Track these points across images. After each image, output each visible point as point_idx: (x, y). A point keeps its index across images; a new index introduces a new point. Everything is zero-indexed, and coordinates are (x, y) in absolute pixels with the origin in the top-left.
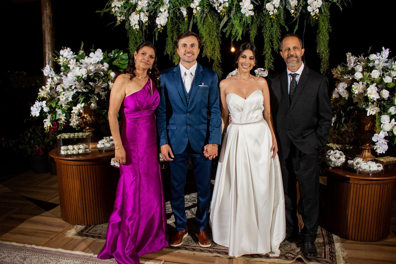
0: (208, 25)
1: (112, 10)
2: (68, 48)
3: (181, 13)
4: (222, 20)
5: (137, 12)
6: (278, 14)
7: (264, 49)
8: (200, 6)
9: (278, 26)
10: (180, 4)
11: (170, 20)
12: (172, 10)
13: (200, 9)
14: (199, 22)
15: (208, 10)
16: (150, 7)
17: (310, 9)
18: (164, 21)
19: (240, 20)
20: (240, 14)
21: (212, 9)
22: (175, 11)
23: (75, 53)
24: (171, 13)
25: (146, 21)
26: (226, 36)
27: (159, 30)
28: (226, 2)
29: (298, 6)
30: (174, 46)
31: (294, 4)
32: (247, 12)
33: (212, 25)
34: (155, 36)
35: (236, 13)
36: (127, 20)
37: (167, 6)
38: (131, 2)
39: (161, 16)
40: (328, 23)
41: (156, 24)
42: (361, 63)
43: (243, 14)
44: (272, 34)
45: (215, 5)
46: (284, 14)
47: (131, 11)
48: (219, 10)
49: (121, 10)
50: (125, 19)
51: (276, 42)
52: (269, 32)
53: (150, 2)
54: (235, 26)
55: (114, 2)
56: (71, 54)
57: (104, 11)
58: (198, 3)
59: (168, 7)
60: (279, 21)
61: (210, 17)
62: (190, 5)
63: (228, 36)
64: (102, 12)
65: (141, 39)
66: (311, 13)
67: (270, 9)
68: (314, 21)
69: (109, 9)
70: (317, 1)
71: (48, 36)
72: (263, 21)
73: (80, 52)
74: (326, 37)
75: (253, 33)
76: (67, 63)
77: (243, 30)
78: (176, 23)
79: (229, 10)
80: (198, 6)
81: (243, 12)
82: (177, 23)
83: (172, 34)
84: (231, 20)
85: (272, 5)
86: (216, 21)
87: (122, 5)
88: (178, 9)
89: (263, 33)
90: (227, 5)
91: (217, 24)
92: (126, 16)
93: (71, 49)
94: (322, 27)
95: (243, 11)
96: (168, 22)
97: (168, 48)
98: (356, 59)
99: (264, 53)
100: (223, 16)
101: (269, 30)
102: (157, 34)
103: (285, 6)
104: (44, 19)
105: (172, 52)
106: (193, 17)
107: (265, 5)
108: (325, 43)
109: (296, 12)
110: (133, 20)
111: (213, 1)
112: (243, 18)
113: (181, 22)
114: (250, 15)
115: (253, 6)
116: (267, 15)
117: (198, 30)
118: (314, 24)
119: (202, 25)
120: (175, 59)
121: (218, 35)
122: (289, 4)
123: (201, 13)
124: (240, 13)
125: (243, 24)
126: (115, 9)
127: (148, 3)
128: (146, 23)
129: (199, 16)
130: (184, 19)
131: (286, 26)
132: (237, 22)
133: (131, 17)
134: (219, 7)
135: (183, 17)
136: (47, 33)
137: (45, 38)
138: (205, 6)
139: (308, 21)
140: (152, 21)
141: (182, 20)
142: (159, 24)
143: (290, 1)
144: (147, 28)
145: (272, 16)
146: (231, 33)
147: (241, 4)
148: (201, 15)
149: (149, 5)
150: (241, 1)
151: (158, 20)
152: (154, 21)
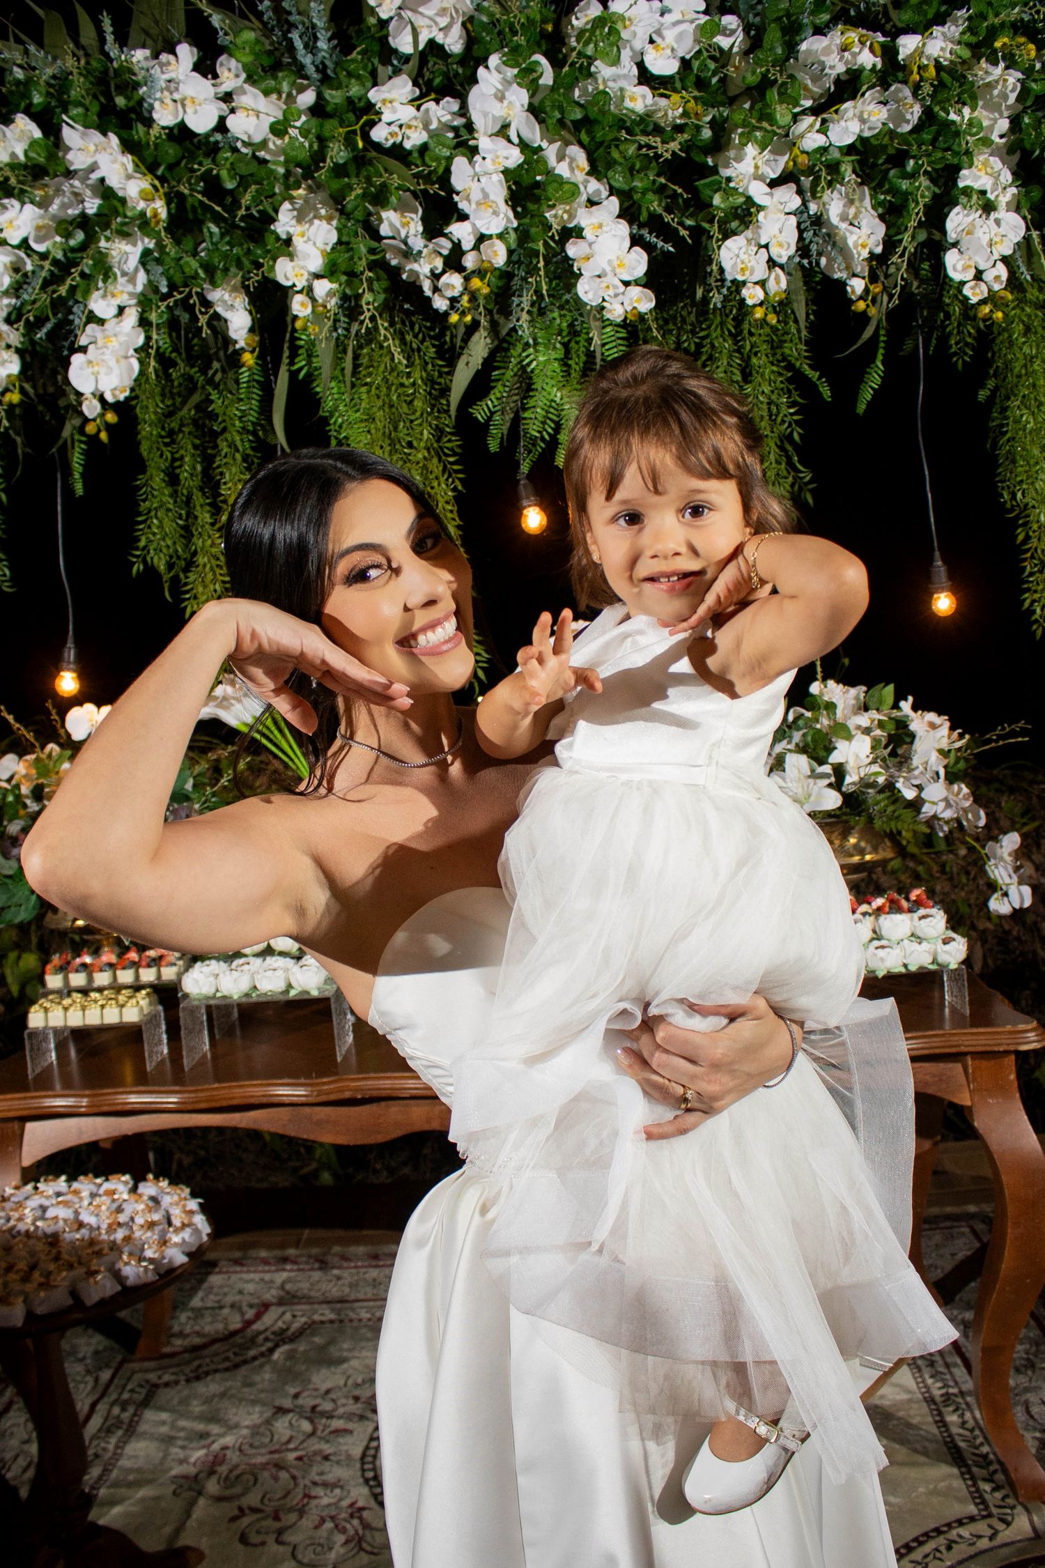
0: (378, 387)
3: (218, 323)
4: (461, 353)
8: (330, 271)
9: (781, 373)
10: (210, 270)
11: (156, 371)
12: (163, 306)
13: (330, 294)
14: (326, 371)
15: (382, 297)
16: (30, 290)
17: (959, 267)
18: (116, 372)
21: (403, 293)
22: (177, 313)
24: (158, 325)
25: (9, 376)
26: (486, 446)
27: (90, 429)
28: (490, 237)
29: (889, 255)
30: (186, 520)
31: (864, 246)
32: (616, 295)
33: (402, 385)
34: (67, 472)
37: (135, 285)
39: (100, 343)
41: (73, 397)
43: (581, 315)
45: (415, 267)
46: (807, 305)
48: (443, 296)
51: (778, 463)
53: (28, 262)
54: (538, 386)
58: (319, 253)
59: (139, 288)
61: (391, 339)
62: (272, 268)
63: (501, 442)
66: (966, 291)
67: (742, 269)
72: (693, 348)
78: (190, 386)
79: (505, 289)
80: (318, 276)
81: (590, 296)
82: (195, 385)
83: (172, 453)
84: (514, 348)
85: (754, 249)
86: (427, 363)
88: (197, 293)
90: (498, 255)
91: (430, 381)
94: (1025, 366)
95: (587, 291)
96: (139, 381)
97: (154, 534)
100: (462, 330)
102: (77, 457)
105: (179, 558)
106: (289, 340)
107: (718, 253)
109: (876, 289)
111: (406, 243)
112: (586, 330)
113: (218, 377)
114: (635, 308)
115: (645, 256)
117: (325, 421)
119: (346, 386)
120: (195, 597)
121: (438, 441)
122: (834, 244)
123: (336, 321)
127: (16, 270)
128: (8, 389)
129: (328, 336)
130: (234, 360)
131: (816, 374)
132: (548, 362)
134: (440, 277)
135: (226, 349)
138: (362, 273)
139: (934, 341)
140: (44, 386)
141: (222, 367)
142: (92, 389)
143: (843, 226)
144: (18, 423)
145: (758, 308)
146: (516, 421)
147: (572, 249)
148: (336, 330)
149: (17, 282)
150: (578, 233)
151: (81, 368)
152: (59, 378)
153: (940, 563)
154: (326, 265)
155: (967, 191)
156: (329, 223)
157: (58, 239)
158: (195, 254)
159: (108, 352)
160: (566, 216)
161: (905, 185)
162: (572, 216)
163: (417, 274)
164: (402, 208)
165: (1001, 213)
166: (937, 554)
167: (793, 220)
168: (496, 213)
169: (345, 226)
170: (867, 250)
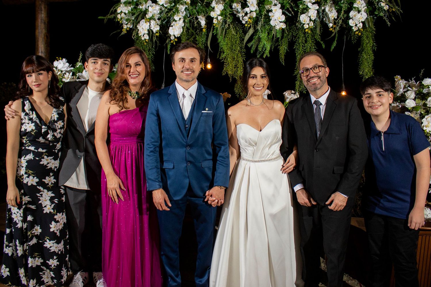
0: (230, 38)
1: (118, 16)
2: (63, 59)
3: (199, 23)
4: (247, 32)
5: (147, 19)
6: (314, 28)
7: (296, 68)
8: (221, 15)
9: (313, 42)
10: (198, 12)
11: (186, 31)
12: (188, 19)
13: (221, 19)
14: (219, 34)
15: (231, 21)
16: (163, 14)
17: (352, 23)
18: (178, 31)
19: (268, 33)
20: (269, 27)
21: (236, 20)
22: (191, 19)
23: (71, 65)
24: (187, 22)
25: (157, 30)
27: (172, 42)
28: (253, 11)
29: (338, 19)
31: (333, 17)
32: (278, 24)
33: (234, 38)
34: (167, 49)
35: (264, 25)
36: (135, 28)
38: (141, 7)
39: (175, 25)
40: (373, 40)
41: (169, 35)
42: (412, 89)
43: (272, 27)
44: (305, 51)
45: (239, 15)
46: (320, 28)
47: (140, 18)
48: (244, 21)
49: (128, 17)
50: (132, 28)
52: (303, 48)
53: (163, 8)
54: (262, 41)
55: (120, 6)
56: (66, 67)
57: (108, 17)
58: (219, 11)
59: (184, 15)
60: (314, 35)
61: (233, 28)
62: (210, 13)
63: (254, 51)
64: (106, 18)
65: (151, 52)
66: (353, 28)
67: (304, 21)
68: (356, 37)
69: (114, 15)
70: (361, 14)
71: (42, 44)
72: (295, 35)
73: (77, 64)
74: (371, 57)
75: (283, 49)
76: (62, 77)
77: (272, 45)
78: (192, 34)
79: (256, 21)
80: (219, 15)
81: (273, 24)
82: (194, 34)
84: (258, 32)
85: (307, 17)
86: (240, 34)
87: (129, 11)
88: (195, 17)
89: (295, 49)
90: (254, 15)
91: (240, 37)
92: (133, 24)
93: (67, 60)
94: (366, 45)
95: (272, 23)
96: (182, 33)
98: (406, 83)
99: (296, 73)
100: (248, 28)
101: (302, 46)
102: (169, 46)
103: (323, 19)
104: (38, 24)
106: (212, 27)
107: (299, 17)
108: (369, 63)
109: (335, 26)
110: (142, 28)
111: (237, 10)
112: (272, 30)
113: (198, 33)
114: (281, 27)
115: (284, 17)
116: (300, 28)
117: (218, 43)
118: (355, 41)
119: (223, 37)
121: (241, 50)
122: (327, 16)
123: (222, 24)
124: (268, 25)
125: (272, 38)
126: (121, 15)
127: (161, 9)
128: (157, 32)
129: (220, 27)
130: (202, 30)
131: (322, 42)
132: (264, 36)
133: (139, 25)
134: (244, 17)
135: (200, 27)
136: (41, 40)
137: (38, 45)
138: (228, 16)
139: (349, 37)
140: (164, 31)
141: (199, 31)
142: (173, 34)
143: (329, 13)
144: (158, 39)
145: (307, 29)
146: (257, 48)
147: (270, 14)
148: (222, 26)
149: (161, 12)
150: (271, 11)
151: (171, 30)
152: (167, 30)
153: (343, 85)
154: (221, 13)
155: (355, 8)
156: (223, 5)
157: (169, 4)
158: (196, 9)
159: (177, 27)
160: (269, 7)
161: (342, 5)
162: (271, 7)
163: (239, 16)
164: (237, 3)
165: (363, 12)
166: (343, 83)
167: (316, 12)
168: (254, 7)
169: (226, 6)
170: (333, 18)
